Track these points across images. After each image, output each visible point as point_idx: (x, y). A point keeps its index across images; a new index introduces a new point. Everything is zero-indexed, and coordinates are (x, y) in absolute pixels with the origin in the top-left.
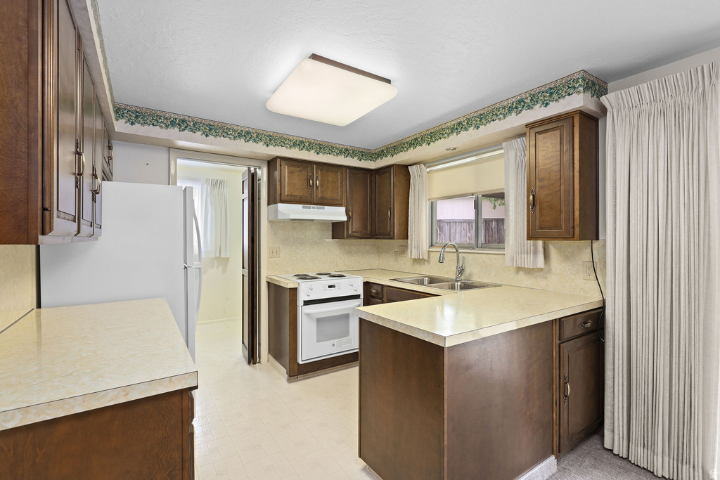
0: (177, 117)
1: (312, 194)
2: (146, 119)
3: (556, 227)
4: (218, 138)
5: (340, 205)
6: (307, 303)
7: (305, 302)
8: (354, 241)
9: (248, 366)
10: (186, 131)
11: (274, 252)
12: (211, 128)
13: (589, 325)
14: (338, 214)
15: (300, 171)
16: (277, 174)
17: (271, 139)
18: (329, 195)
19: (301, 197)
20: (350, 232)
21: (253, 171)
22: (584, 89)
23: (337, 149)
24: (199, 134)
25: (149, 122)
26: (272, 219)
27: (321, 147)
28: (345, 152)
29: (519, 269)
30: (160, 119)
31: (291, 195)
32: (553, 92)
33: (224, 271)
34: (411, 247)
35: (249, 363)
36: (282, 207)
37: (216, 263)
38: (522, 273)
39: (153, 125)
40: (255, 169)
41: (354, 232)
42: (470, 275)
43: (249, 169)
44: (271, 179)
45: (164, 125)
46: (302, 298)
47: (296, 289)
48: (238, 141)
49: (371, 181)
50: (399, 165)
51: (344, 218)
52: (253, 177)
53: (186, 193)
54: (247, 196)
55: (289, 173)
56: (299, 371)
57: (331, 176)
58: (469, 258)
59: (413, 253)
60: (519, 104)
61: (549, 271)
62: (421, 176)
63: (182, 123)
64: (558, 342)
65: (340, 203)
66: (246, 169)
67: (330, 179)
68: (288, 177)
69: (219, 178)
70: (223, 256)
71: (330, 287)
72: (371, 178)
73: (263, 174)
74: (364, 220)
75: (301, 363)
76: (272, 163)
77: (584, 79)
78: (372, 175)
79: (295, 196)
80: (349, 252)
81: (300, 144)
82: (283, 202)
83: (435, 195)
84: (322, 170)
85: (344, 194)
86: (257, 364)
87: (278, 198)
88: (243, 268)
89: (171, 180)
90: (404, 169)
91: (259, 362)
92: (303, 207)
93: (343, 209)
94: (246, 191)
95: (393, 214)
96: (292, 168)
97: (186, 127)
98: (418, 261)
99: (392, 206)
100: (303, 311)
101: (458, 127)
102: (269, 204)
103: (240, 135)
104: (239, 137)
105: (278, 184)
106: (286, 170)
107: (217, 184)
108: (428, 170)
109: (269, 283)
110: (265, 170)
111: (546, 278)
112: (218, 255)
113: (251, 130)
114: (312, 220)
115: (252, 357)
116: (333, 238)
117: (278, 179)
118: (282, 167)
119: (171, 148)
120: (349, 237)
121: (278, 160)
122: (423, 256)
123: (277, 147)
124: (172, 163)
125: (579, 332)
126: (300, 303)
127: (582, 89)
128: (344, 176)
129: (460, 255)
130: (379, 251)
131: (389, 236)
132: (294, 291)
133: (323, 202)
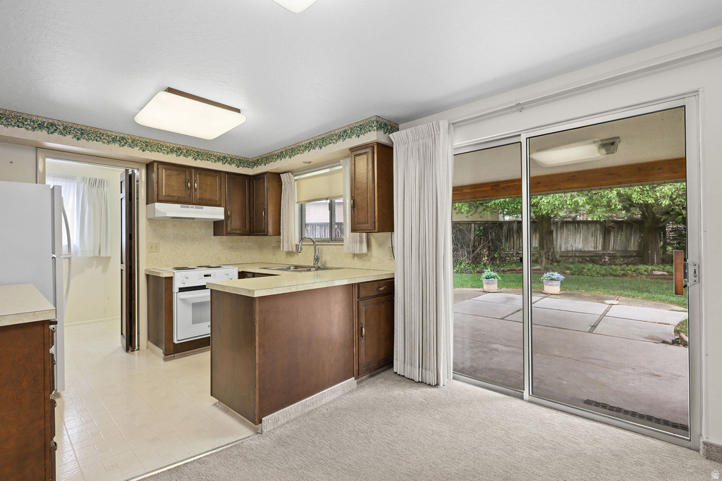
0: (45, 120)
1: (190, 196)
2: (10, 120)
3: (365, 223)
4: (90, 141)
5: (220, 206)
6: (182, 290)
7: (180, 288)
8: (235, 238)
9: (127, 354)
10: (56, 134)
11: (153, 248)
12: (82, 133)
13: (382, 289)
14: (218, 213)
15: (178, 175)
16: (154, 176)
17: (147, 145)
18: (207, 196)
19: (179, 197)
20: (229, 229)
21: (130, 173)
22: (377, 129)
23: (215, 156)
24: (69, 137)
25: (13, 124)
26: (152, 216)
27: (199, 154)
28: (223, 159)
29: (355, 255)
30: (26, 121)
31: (168, 196)
32: (361, 128)
33: (105, 270)
34: (283, 242)
35: (127, 350)
36: (159, 206)
37: (95, 262)
38: (356, 258)
39: (18, 126)
40: (133, 171)
41: (233, 230)
42: (325, 263)
43: (127, 171)
44: (149, 181)
45: (30, 128)
46: (177, 285)
47: (172, 278)
48: (112, 145)
49: (249, 186)
50: (272, 173)
51: (222, 217)
52: (130, 179)
53: (54, 192)
54: (124, 195)
55: (167, 175)
56: (176, 350)
57: (209, 180)
58: (325, 248)
59: (286, 247)
60: (344, 134)
61: (371, 256)
62: (290, 183)
63: (51, 127)
64: (357, 300)
65: (219, 203)
66: (123, 170)
67: (209, 183)
68: (166, 180)
69: (98, 177)
70: (103, 254)
71: (205, 276)
72: (249, 182)
73: (141, 175)
74: (243, 219)
75: (176, 342)
76: (149, 166)
77: (377, 122)
78: (250, 180)
79: (172, 196)
80: (232, 248)
81: (178, 151)
82: (159, 201)
83: (303, 199)
84: (200, 174)
85: (223, 197)
86: (136, 352)
87: (155, 198)
88: (122, 263)
89: (38, 178)
90: (277, 176)
91: (138, 349)
92: (181, 207)
93: (222, 210)
94: (124, 191)
95: (266, 214)
96: (169, 172)
97: (55, 130)
98: (289, 253)
99: (266, 207)
100: (178, 297)
101: (309, 146)
102: (147, 204)
103: (114, 140)
104: (113, 141)
105: (155, 185)
106: (163, 173)
107: (96, 183)
108: (296, 178)
109: (148, 276)
110: (144, 171)
111: (369, 261)
112: (97, 255)
113: (126, 136)
114: (194, 218)
115: (130, 344)
116: (214, 235)
117: (155, 180)
118: (160, 170)
119: (38, 148)
120: (228, 234)
121: (155, 164)
122: (292, 248)
123: (153, 152)
124: (40, 161)
125: (375, 293)
126: (176, 290)
127: (375, 128)
128: (223, 180)
129: (317, 247)
130: (261, 247)
131: (263, 233)
132: (170, 280)
133: (202, 202)
